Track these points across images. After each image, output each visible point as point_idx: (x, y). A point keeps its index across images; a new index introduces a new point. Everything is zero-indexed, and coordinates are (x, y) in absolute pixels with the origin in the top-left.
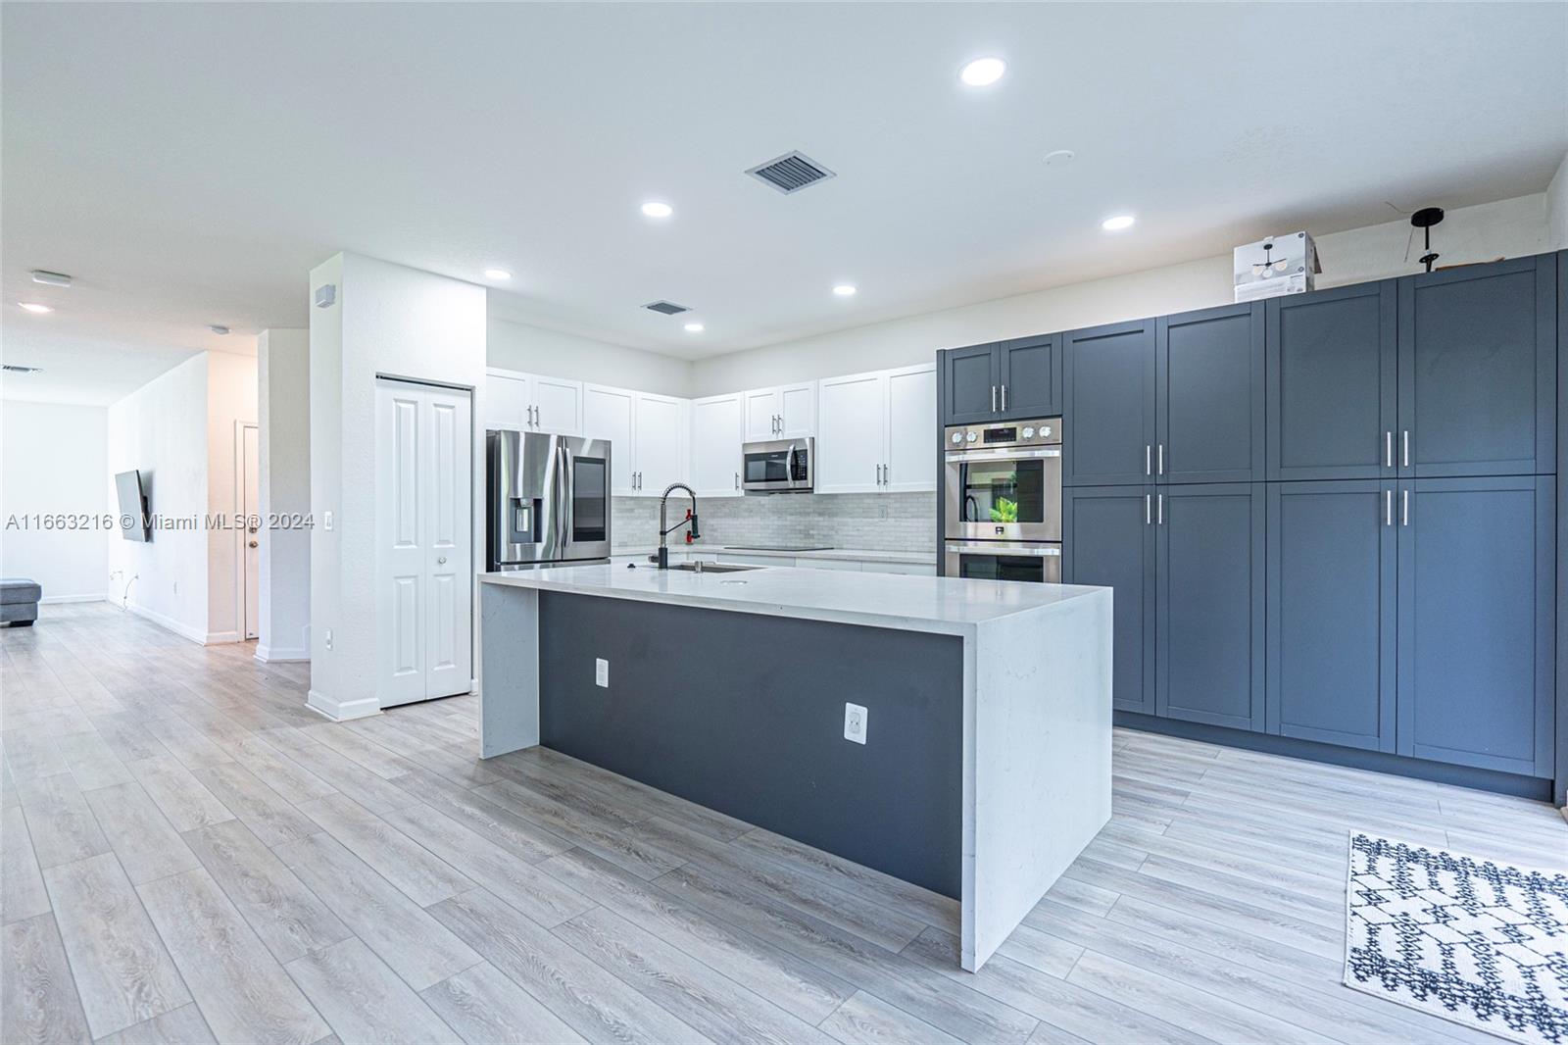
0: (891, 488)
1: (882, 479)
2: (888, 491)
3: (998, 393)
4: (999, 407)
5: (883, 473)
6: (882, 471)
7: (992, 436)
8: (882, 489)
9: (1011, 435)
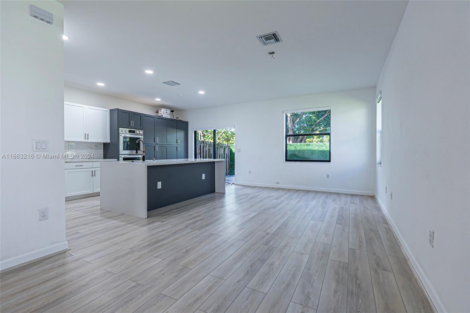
0: (90, 140)
1: (87, 137)
2: (88, 141)
3: (132, 122)
4: (132, 125)
5: (87, 136)
6: (87, 135)
7: (130, 131)
8: (86, 141)
9: (134, 132)
